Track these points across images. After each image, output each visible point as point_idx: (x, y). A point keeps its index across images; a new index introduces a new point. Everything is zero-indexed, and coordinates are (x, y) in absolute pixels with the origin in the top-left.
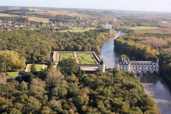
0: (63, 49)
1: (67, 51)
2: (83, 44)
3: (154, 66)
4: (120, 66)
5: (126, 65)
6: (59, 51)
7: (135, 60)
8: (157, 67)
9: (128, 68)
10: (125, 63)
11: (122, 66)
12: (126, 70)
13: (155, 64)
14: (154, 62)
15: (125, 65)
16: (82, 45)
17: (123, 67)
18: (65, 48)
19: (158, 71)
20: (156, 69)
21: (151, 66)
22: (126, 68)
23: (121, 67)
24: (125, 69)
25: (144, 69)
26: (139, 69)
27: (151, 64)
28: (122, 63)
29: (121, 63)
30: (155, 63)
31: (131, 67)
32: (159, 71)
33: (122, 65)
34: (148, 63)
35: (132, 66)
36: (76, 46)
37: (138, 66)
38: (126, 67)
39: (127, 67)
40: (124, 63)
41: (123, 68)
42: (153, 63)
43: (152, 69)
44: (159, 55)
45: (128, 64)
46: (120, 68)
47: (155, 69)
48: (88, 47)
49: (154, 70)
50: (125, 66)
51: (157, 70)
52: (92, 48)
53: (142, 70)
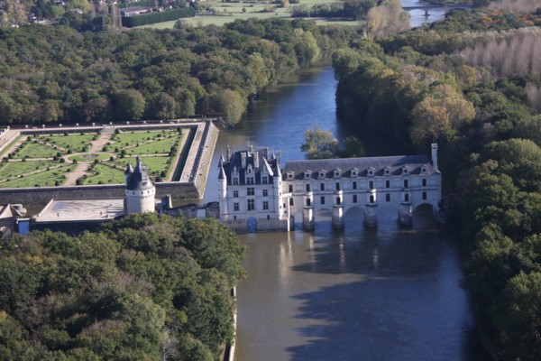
0: (55, 113)
1: (74, 125)
2: (158, 85)
3: (415, 181)
4: (235, 188)
5: (265, 182)
6: (32, 124)
7: (362, 150)
8: (434, 182)
9: (275, 197)
10: (258, 175)
11: (243, 191)
12: (266, 206)
13: (417, 172)
14: (414, 162)
15: (258, 182)
16: (152, 90)
17: (251, 192)
18: (64, 109)
19: (441, 204)
20: (424, 196)
21: (397, 182)
22: (265, 199)
23: (236, 195)
24: (259, 205)
25: (363, 200)
26: (335, 201)
27: (398, 173)
28: (242, 172)
29: (235, 175)
30: (419, 165)
31: (291, 190)
32: (446, 207)
33: (242, 183)
34: (381, 167)
35: (299, 185)
36: (121, 96)
37: (330, 184)
38: (265, 194)
39: (270, 193)
40: (251, 175)
41: (251, 197)
42: (409, 168)
43: (403, 194)
44: (473, 121)
45: (271, 179)
46: (236, 200)
47: (421, 193)
48: (183, 98)
49: (417, 199)
50: (259, 190)
51: (434, 198)
52: (200, 102)
53: (350, 203)
